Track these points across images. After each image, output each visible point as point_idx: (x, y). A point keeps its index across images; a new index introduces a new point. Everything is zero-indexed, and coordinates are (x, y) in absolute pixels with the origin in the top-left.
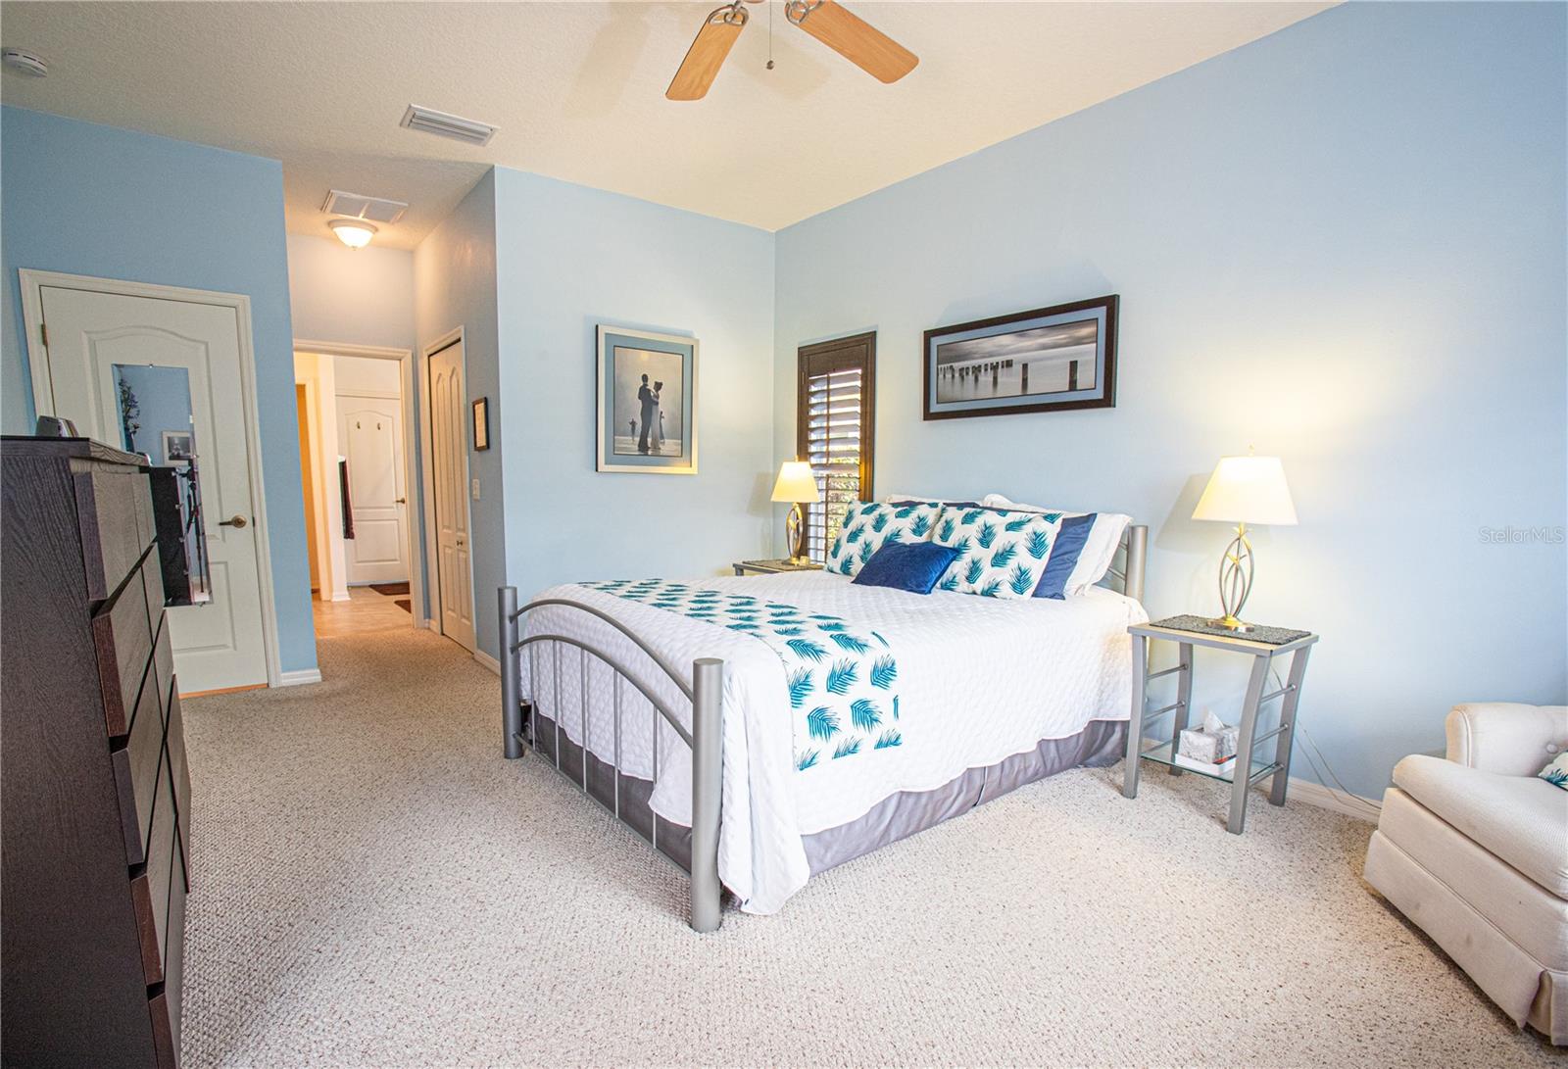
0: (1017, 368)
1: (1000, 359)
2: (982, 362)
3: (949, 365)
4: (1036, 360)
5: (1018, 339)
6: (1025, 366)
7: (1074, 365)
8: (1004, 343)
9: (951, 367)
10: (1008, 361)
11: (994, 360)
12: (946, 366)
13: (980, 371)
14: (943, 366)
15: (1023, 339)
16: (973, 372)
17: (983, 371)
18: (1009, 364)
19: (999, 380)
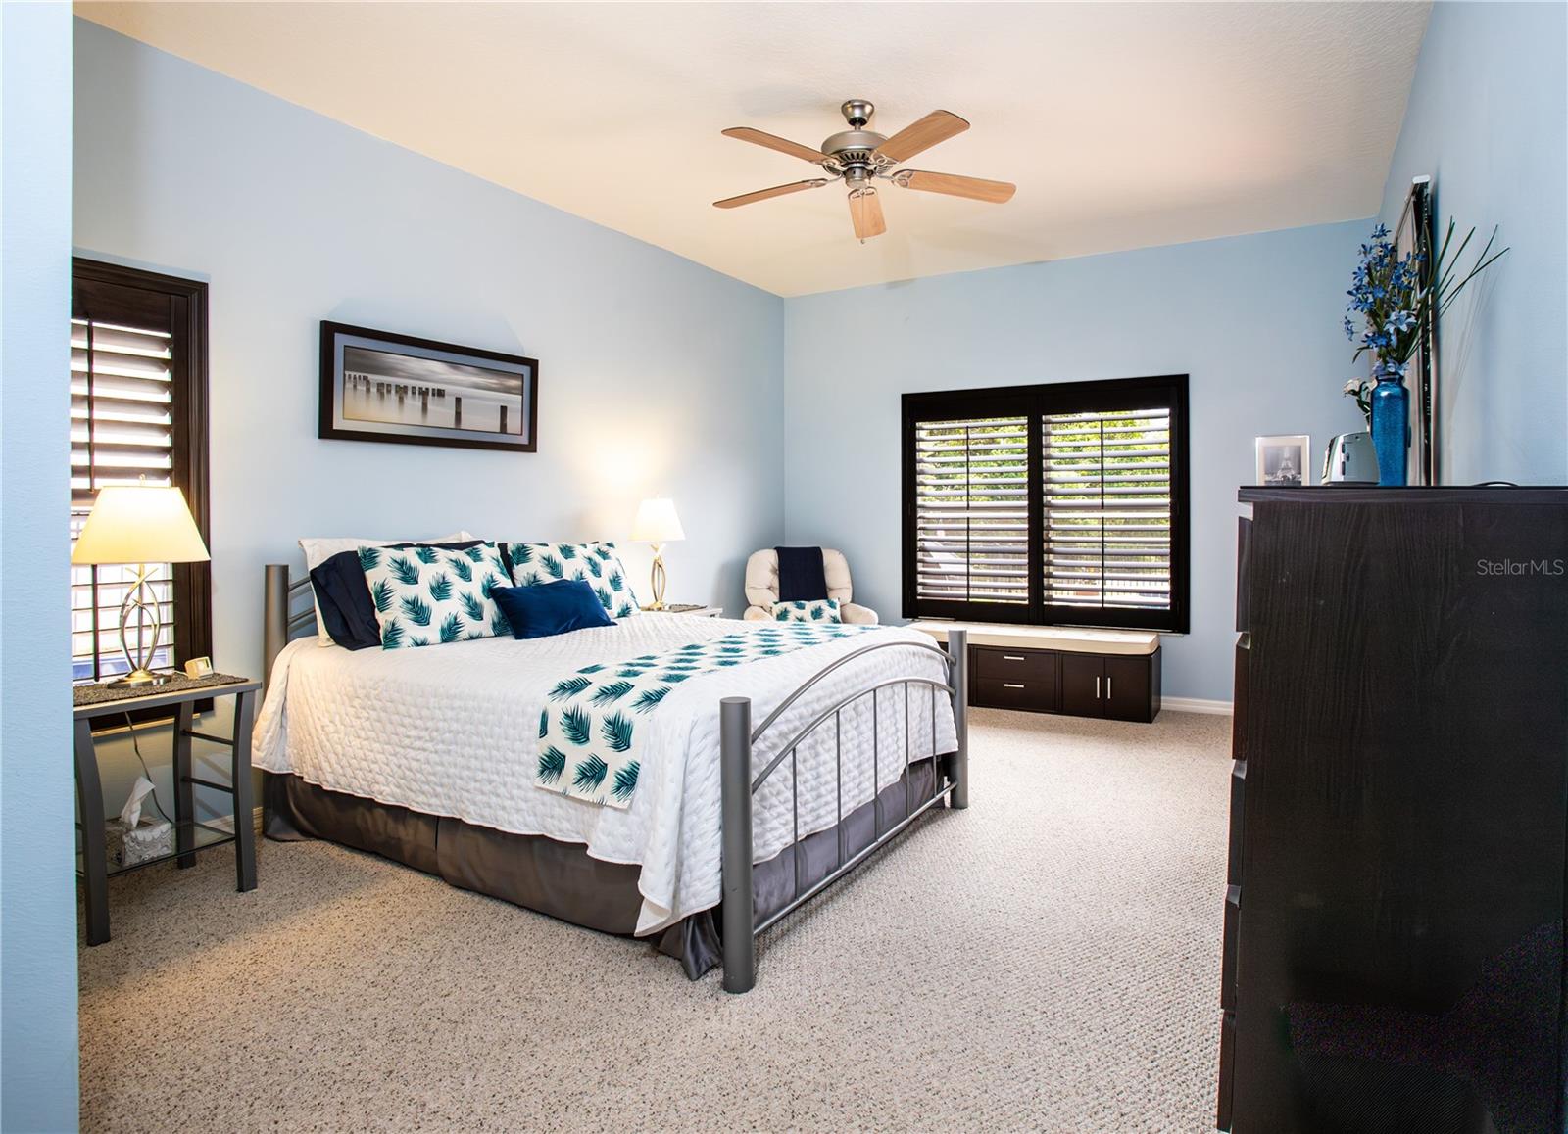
0: (450, 401)
1: (431, 386)
2: (410, 383)
3: (362, 375)
4: (467, 396)
5: (451, 370)
6: (458, 400)
7: (504, 410)
8: (435, 370)
9: (365, 378)
10: (439, 390)
11: (424, 385)
12: (357, 374)
13: (406, 392)
14: (353, 374)
15: (455, 372)
16: (396, 392)
17: (409, 392)
18: (440, 393)
19: (429, 407)
